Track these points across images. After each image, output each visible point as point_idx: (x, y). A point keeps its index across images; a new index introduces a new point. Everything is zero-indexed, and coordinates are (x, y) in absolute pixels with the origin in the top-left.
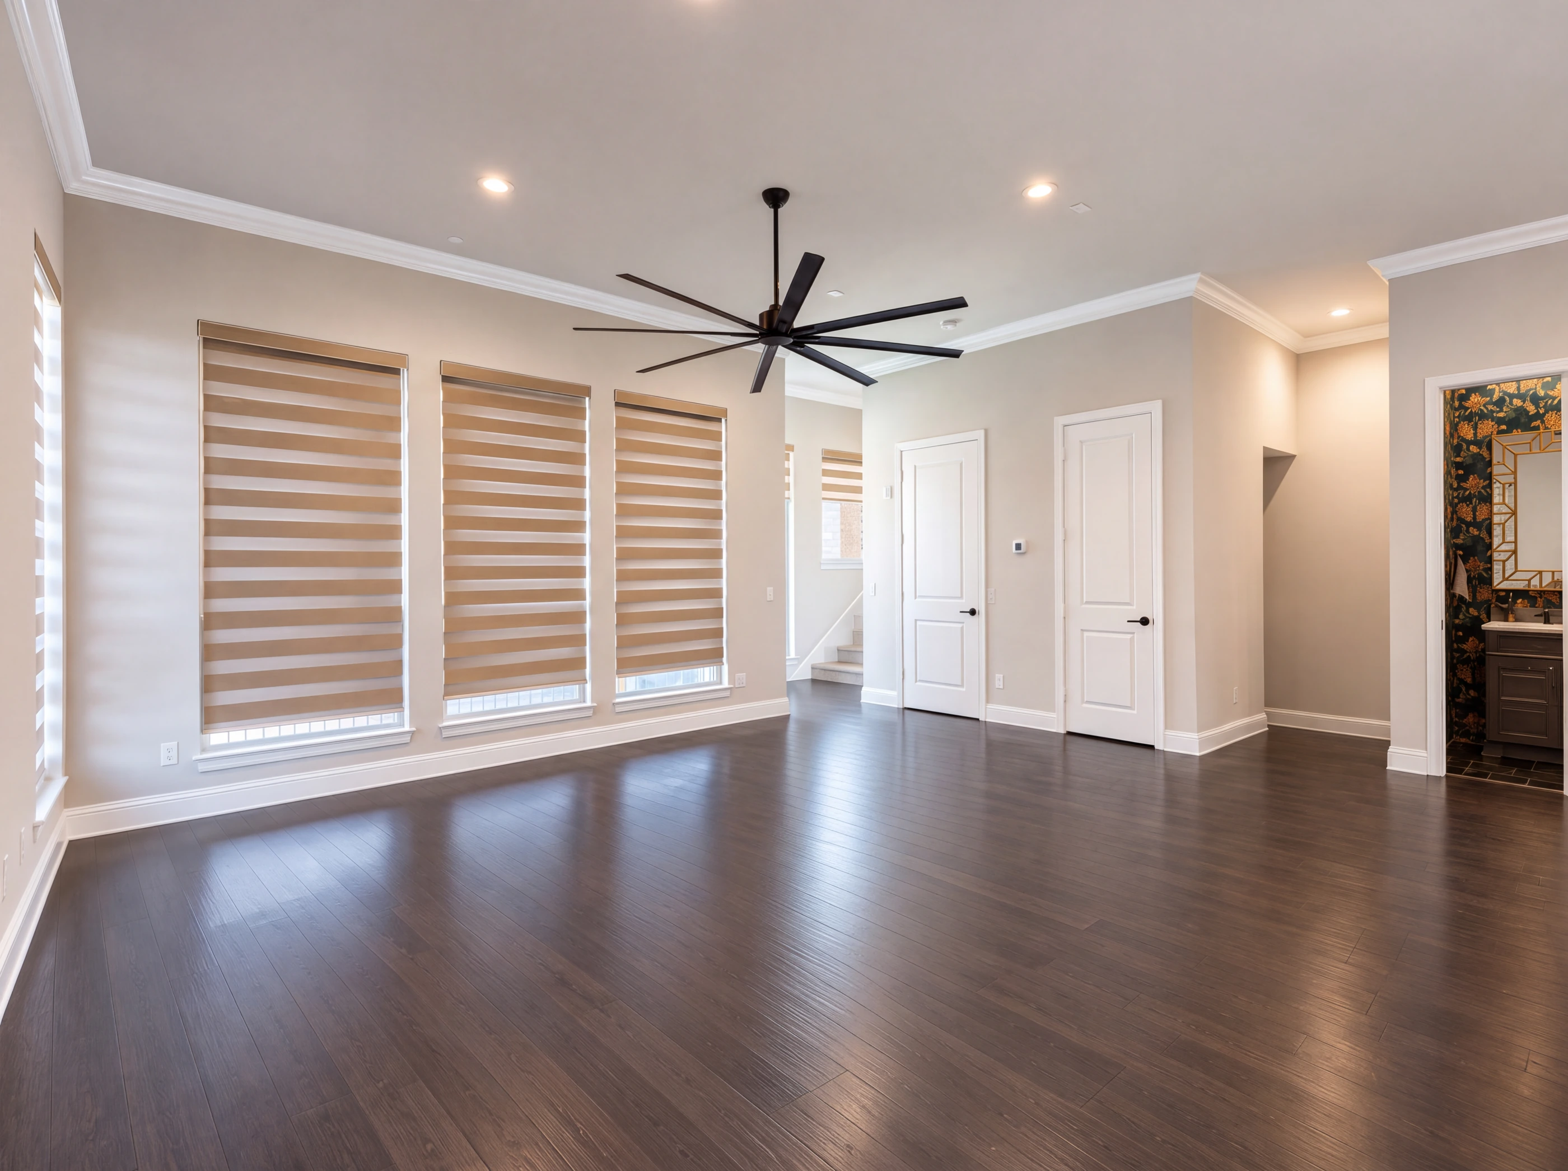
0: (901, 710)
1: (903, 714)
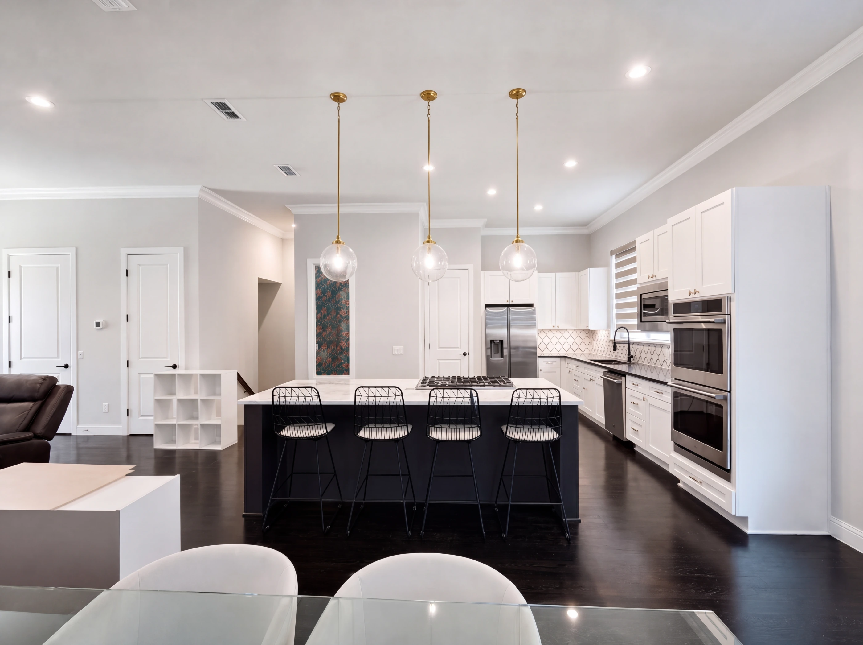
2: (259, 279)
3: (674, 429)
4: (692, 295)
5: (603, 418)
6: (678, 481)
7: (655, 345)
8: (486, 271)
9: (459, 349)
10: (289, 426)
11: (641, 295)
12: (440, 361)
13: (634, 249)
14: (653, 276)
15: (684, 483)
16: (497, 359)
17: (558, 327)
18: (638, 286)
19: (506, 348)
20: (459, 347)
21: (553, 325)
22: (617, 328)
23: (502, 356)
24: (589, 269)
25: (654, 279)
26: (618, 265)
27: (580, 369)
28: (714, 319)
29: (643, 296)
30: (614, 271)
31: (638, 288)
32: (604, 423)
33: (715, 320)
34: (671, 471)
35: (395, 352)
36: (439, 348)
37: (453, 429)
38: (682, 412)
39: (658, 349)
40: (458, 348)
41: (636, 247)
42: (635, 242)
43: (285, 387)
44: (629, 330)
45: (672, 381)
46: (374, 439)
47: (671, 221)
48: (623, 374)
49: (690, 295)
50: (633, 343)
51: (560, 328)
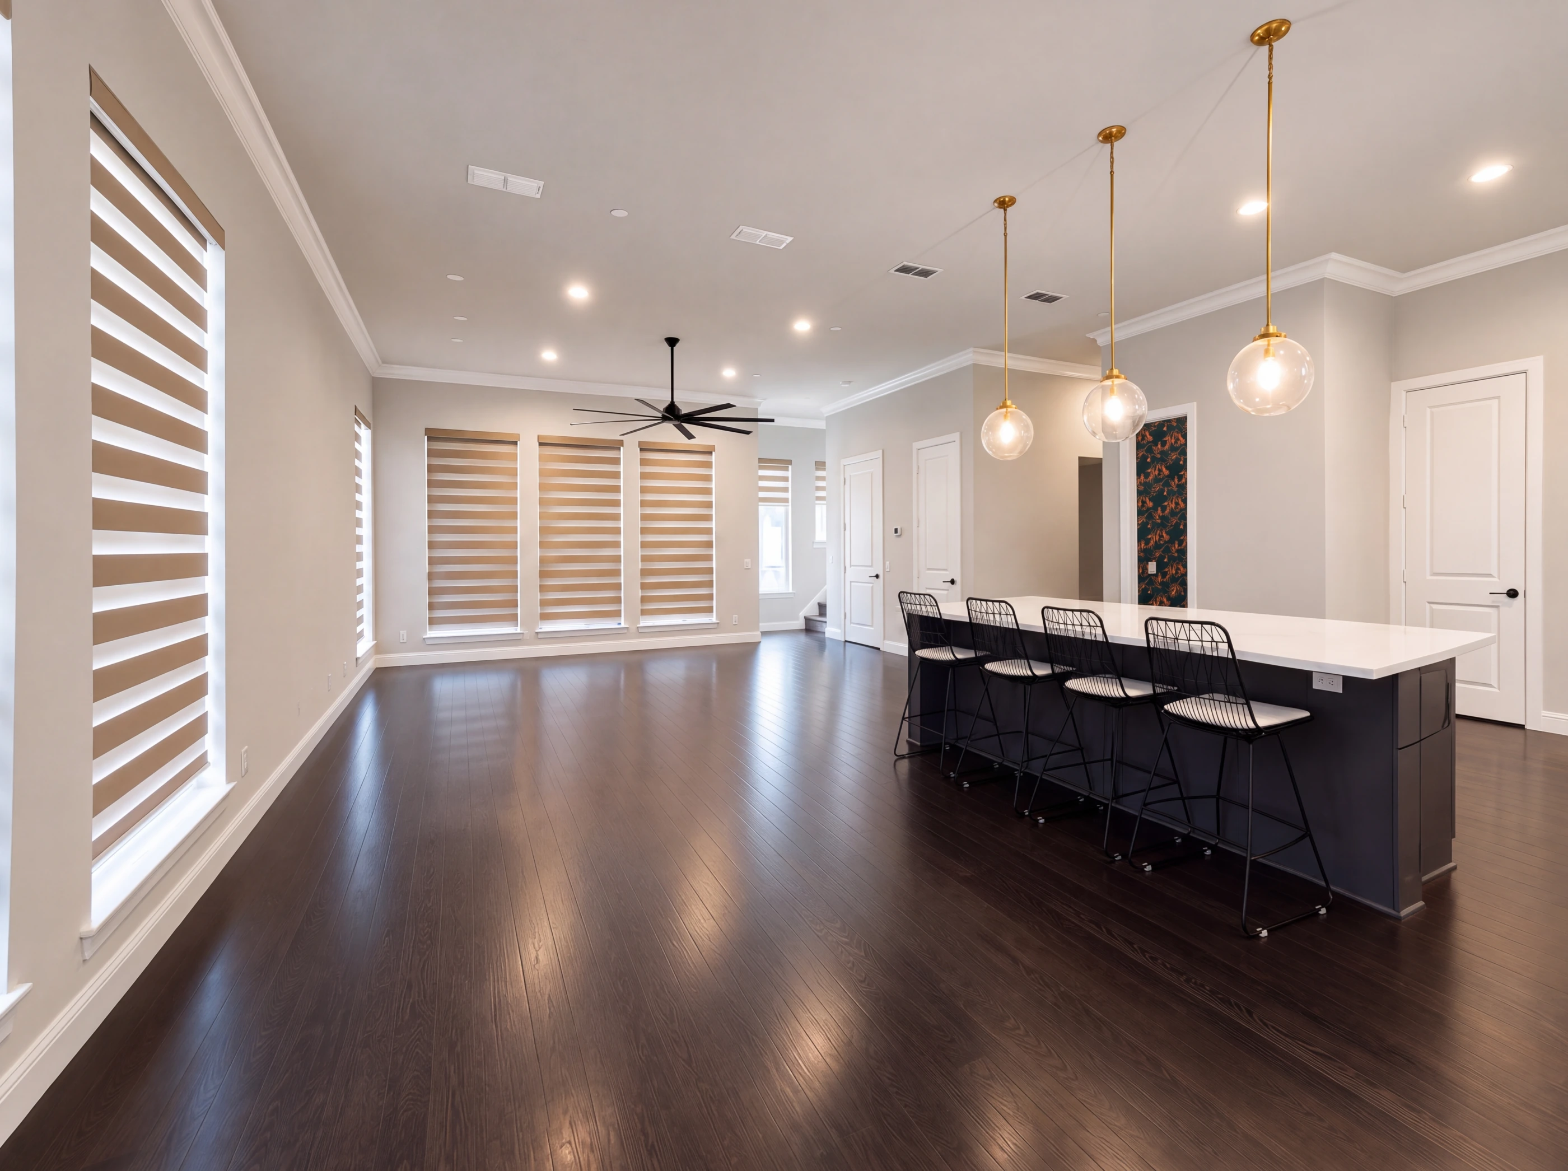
0: (843, 644)
1: (845, 645)
9: (1495, 580)
12: (1436, 607)
20: (1495, 574)
36: (1435, 574)
40: (1490, 576)
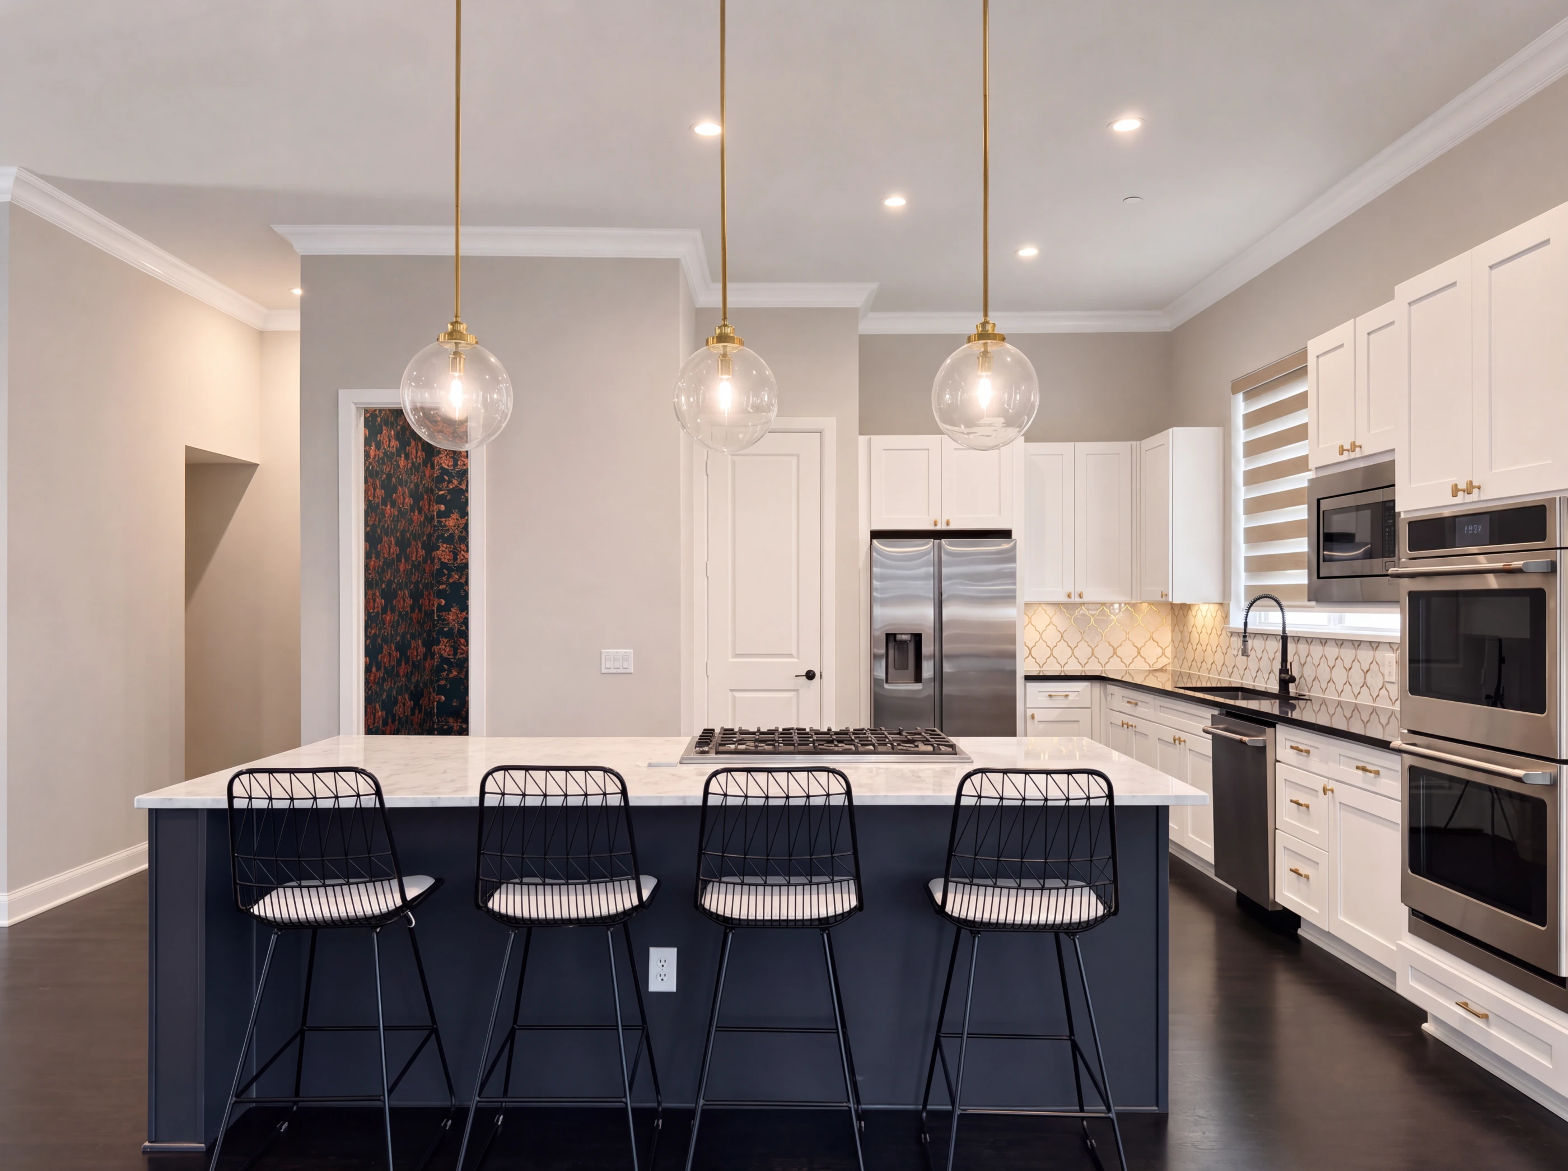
2: (189, 450)
3: (1412, 871)
4: (1461, 498)
5: (1210, 847)
6: (1422, 1016)
7: (1357, 644)
8: (872, 437)
9: (795, 660)
10: (284, 888)
11: (1319, 500)
12: (737, 694)
13: (1302, 372)
14: (1354, 446)
15: (1439, 1022)
16: (904, 687)
17: (1080, 596)
18: (1310, 475)
19: (929, 658)
20: (794, 653)
21: (1068, 591)
22: (1252, 599)
23: (918, 678)
24: (1170, 430)
25: (1358, 453)
26: (1253, 420)
27: (1142, 710)
28: (1522, 562)
29: (1325, 505)
30: (1241, 437)
31: (1309, 480)
32: (1211, 858)
33: (1523, 564)
34: (1401, 989)
35: (607, 666)
36: (737, 656)
37: (776, 889)
38: (1431, 831)
39: (1365, 655)
40: (791, 656)
41: (1307, 365)
42: (1303, 354)
43: (271, 771)
44: (1283, 603)
45: (1402, 737)
46: (538, 920)
47: (1407, 290)
48: (1267, 721)
49: (1455, 495)
50: (1298, 639)
51: (1085, 599)
